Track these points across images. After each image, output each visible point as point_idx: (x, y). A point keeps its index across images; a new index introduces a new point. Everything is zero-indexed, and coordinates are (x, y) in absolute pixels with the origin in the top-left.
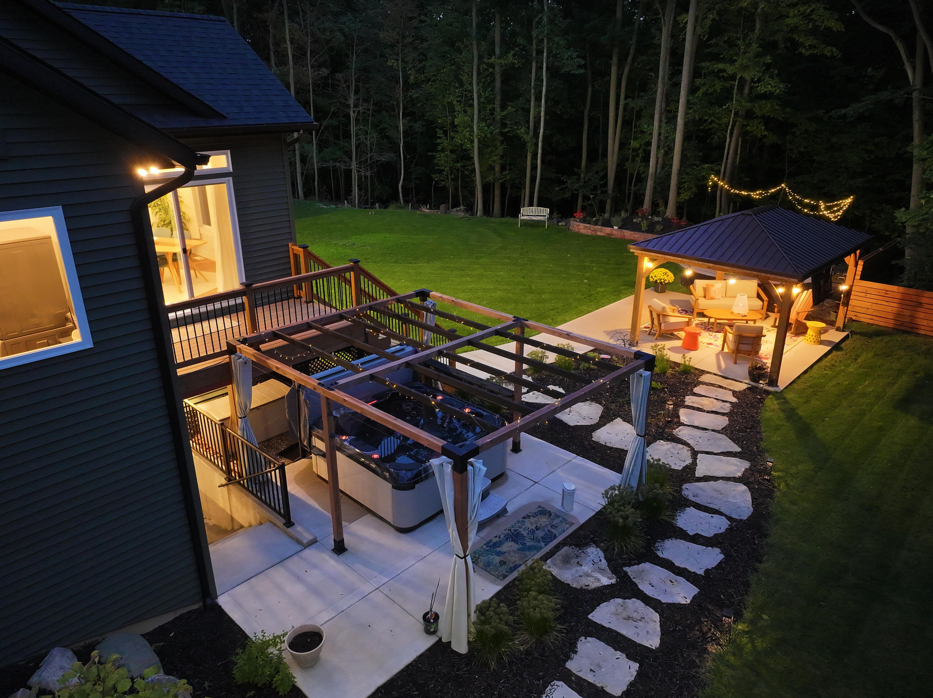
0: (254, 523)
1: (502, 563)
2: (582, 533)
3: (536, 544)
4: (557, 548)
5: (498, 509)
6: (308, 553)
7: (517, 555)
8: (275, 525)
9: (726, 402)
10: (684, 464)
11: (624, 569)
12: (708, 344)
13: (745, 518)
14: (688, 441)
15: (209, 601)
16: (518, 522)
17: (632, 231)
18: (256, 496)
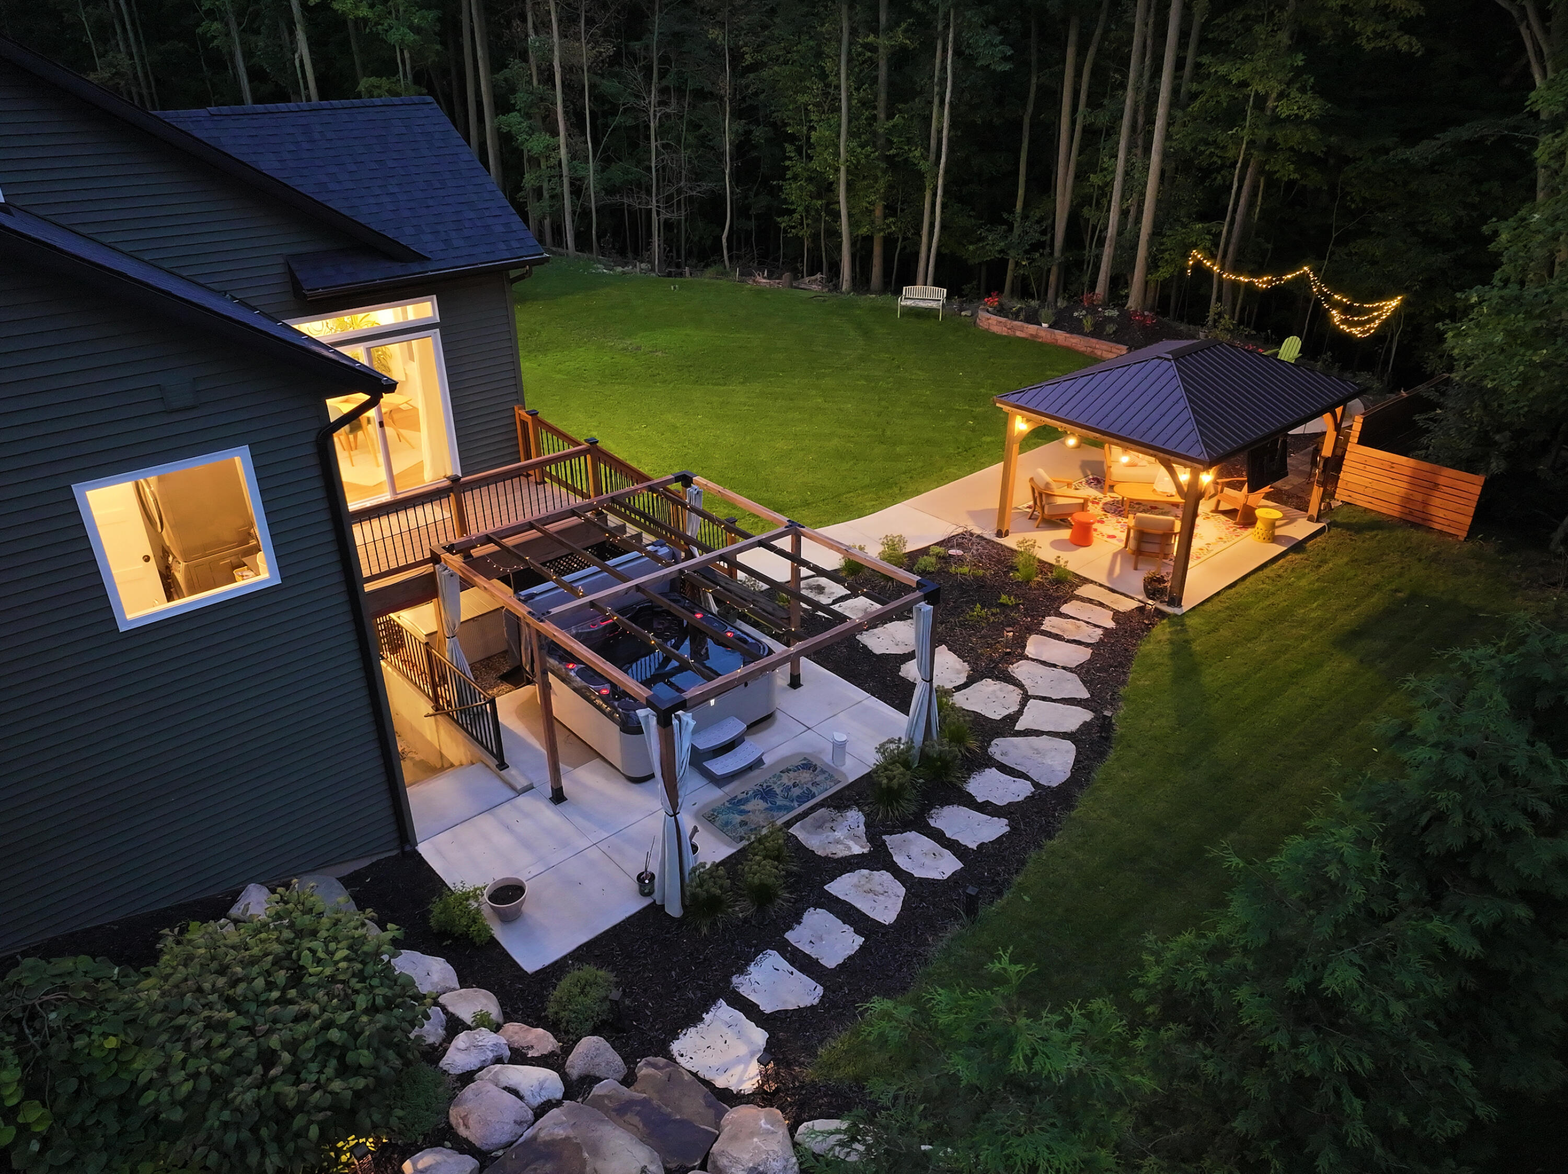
0: (464, 761)
1: (743, 823)
2: (847, 793)
3: (788, 804)
4: (813, 809)
5: (751, 759)
6: (522, 800)
7: (762, 815)
8: (487, 766)
9: (1099, 627)
10: (1006, 713)
11: (884, 837)
12: (1109, 537)
13: (1055, 785)
14: (1023, 682)
15: (408, 848)
16: (774, 776)
17: (1068, 332)
18: (466, 730)
